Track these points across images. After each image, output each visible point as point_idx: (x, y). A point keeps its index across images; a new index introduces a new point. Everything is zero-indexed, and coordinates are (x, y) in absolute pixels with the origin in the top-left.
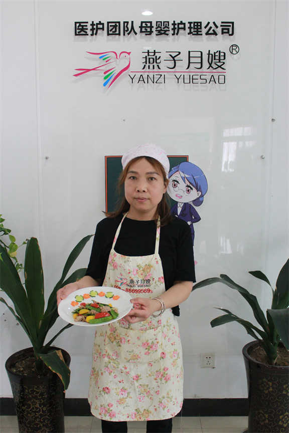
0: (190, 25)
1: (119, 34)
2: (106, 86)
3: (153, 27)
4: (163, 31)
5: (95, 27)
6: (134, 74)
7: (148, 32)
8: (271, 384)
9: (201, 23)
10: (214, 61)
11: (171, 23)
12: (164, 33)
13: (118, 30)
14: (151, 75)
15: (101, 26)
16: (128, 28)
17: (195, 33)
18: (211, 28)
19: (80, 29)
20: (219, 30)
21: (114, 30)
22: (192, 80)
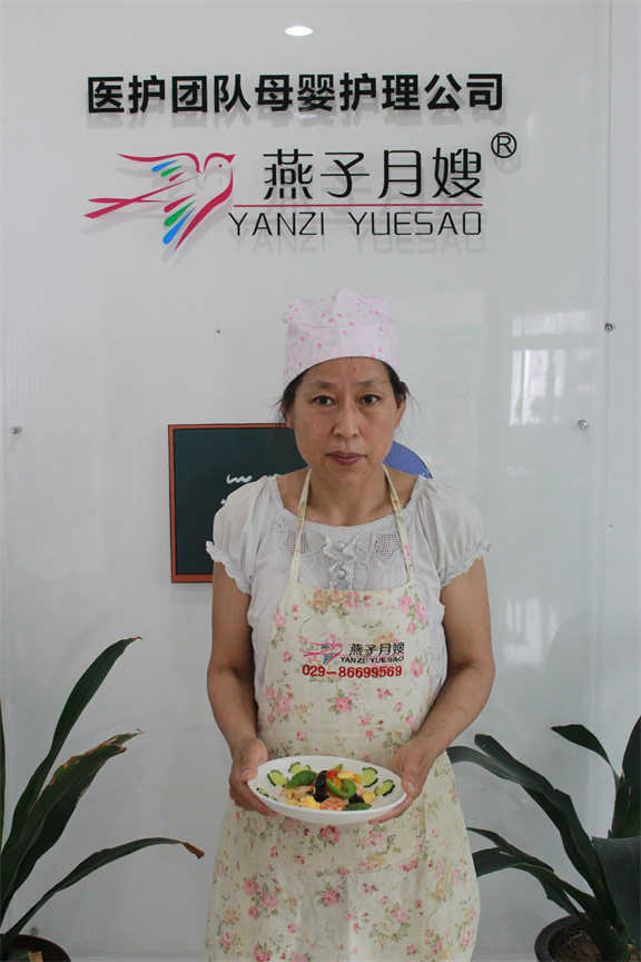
0: (389, 84)
1: (204, 109)
2: (172, 243)
3: (291, 89)
4: (318, 99)
5: (141, 90)
6: (242, 211)
7: (279, 102)
9: (415, 77)
10: (450, 176)
11: (338, 78)
12: (321, 106)
13: (200, 97)
14: (287, 214)
15: (156, 88)
16: (226, 94)
17: (403, 104)
18: (442, 90)
19: (103, 96)
20: (463, 96)
21: (190, 98)
22: (394, 225)
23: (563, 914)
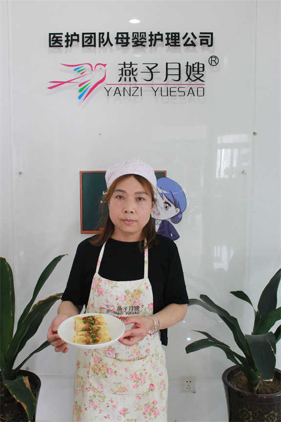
0: (168, 36)
1: (95, 46)
2: (81, 99)
3: (129, 38)
4: (140, 42)
5: (70, 38)
6: (110, 86)
7: (124, 43)
8: (251, 413)
9: (178, 34)
10: (192, 73)
11: (148, 33)
12: (141, 45)
13: (93, 41)
14: (127, 88)
15: (76, 38)
16: (103, 39)
17: (174, 44)
18: (189, 39)
19: (55, 40)
20: (197, 41)
21: (89, 41)
22: (170, 92)
23: (233, 364)
